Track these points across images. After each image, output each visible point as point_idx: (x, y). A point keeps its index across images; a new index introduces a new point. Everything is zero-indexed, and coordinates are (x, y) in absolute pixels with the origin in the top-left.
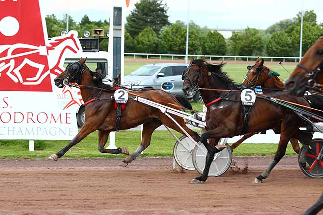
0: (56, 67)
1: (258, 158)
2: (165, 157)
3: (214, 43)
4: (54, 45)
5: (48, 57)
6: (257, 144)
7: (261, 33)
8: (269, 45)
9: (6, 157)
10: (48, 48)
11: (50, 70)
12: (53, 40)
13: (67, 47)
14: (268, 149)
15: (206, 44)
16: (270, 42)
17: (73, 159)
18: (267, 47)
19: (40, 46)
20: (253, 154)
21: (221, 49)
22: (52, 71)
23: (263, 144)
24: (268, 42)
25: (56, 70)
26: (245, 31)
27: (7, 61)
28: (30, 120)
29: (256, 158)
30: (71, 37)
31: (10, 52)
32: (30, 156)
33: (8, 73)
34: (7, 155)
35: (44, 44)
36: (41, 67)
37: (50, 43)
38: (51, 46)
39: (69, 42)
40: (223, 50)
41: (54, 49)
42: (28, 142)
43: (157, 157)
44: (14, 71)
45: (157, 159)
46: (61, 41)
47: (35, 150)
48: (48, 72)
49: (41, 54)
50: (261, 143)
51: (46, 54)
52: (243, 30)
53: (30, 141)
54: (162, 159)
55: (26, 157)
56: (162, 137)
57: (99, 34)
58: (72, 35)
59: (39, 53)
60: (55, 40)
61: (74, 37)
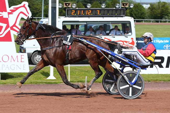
0: (14, 25)
3: (138, 11)
4: (13, 11)
5: (9, 19)
7: (168, 5)
10: (9, 13)
11: (11, 27)
12: (12, 8)
13: (21, 12)
15: (133, 12)
19: (4, 12)
21: (142, 16)
22: (12, 28)
25: (14, 28)
26: (158, 3)
35: (6, 11)
36: (4, 25)
37: (10, 10)
38: (10, 12)
39: (23, 9)
40: (144, 16)
41: (13, 14)
46: (17, 9)
48: (9, 29)
49: (4, 17)
51: (7, 17)
52: (157, 3)
57: (125, 6)
58: (24, 5)
59: (3, 16)
60: (14, 8)
61: (26, 6)
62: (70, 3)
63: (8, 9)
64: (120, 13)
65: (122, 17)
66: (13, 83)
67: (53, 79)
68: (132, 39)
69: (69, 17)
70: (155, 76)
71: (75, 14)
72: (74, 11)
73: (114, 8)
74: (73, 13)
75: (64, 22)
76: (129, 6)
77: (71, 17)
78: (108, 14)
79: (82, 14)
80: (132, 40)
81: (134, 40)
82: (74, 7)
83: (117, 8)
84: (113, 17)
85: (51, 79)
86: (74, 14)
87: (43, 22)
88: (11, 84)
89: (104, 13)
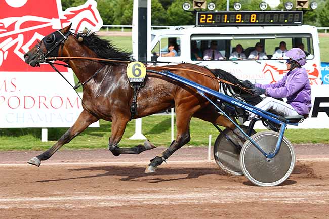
1: (308, 146)
2: (200, 146)
4: (69, 17)
6: (307, 130)
8: (322, 13)
9: (14, 148)
10: (63, 21)
12: (68, 11)
13: (85, 19)
14: (320, 135)
16: (324, 11)
17: (92, 149)
18: (321, 15)
19: (53, 19)
20: (302, 141)
23: (314, 130)
24: (322, 10)
27: (15, 37)
28: (42, 104)
29: (306, 146)
30: (89, 8)
31: (17, 26)
32: (43, 147)
33: (16, 51)
34: (16, 146)
35: (57, 17)
37: (65, 16)
38: (65, 18)
39: (87, 14)
41: (69, 22)
42: (41, 132)
43: (190, 146)
44: (22, 48)
45: (191, 148)
46: (77, 12)
47: (48, 140)
49: (54, 27)
50: (312, 128)
51: (60, 28)
53: (43, 130)
54: (196, 148)
55: (38, 148)
56: (196, 123)
57: (302, 6)
58: (90, 6)
59: (51, 26)
60: (71, 12)
61: (92, 8)
62: (204, 2)
63: (62, 14)
64: (293, 19)
65: (296, 25)
66: (73, 147)
67: (142, 139)
68: (315, 65)
69: (203, 26)
70: (323, 132)
71: (213, 22)
72: (211, 16)
73: (282, 11)
74: (209, 20)
75: (193, 36)
76: (310, 6)
77: (204, 26)
78: (272, 21)
79: (225, 22)
80: (314, 67)
81: (317, 68)
82: (211, 8)
83: (287, 10)
84: (280, 26)
85: (137, 140)
86: (210, 22)
87: (155, 36)
88: (70, 149)
89: (264, 20)
